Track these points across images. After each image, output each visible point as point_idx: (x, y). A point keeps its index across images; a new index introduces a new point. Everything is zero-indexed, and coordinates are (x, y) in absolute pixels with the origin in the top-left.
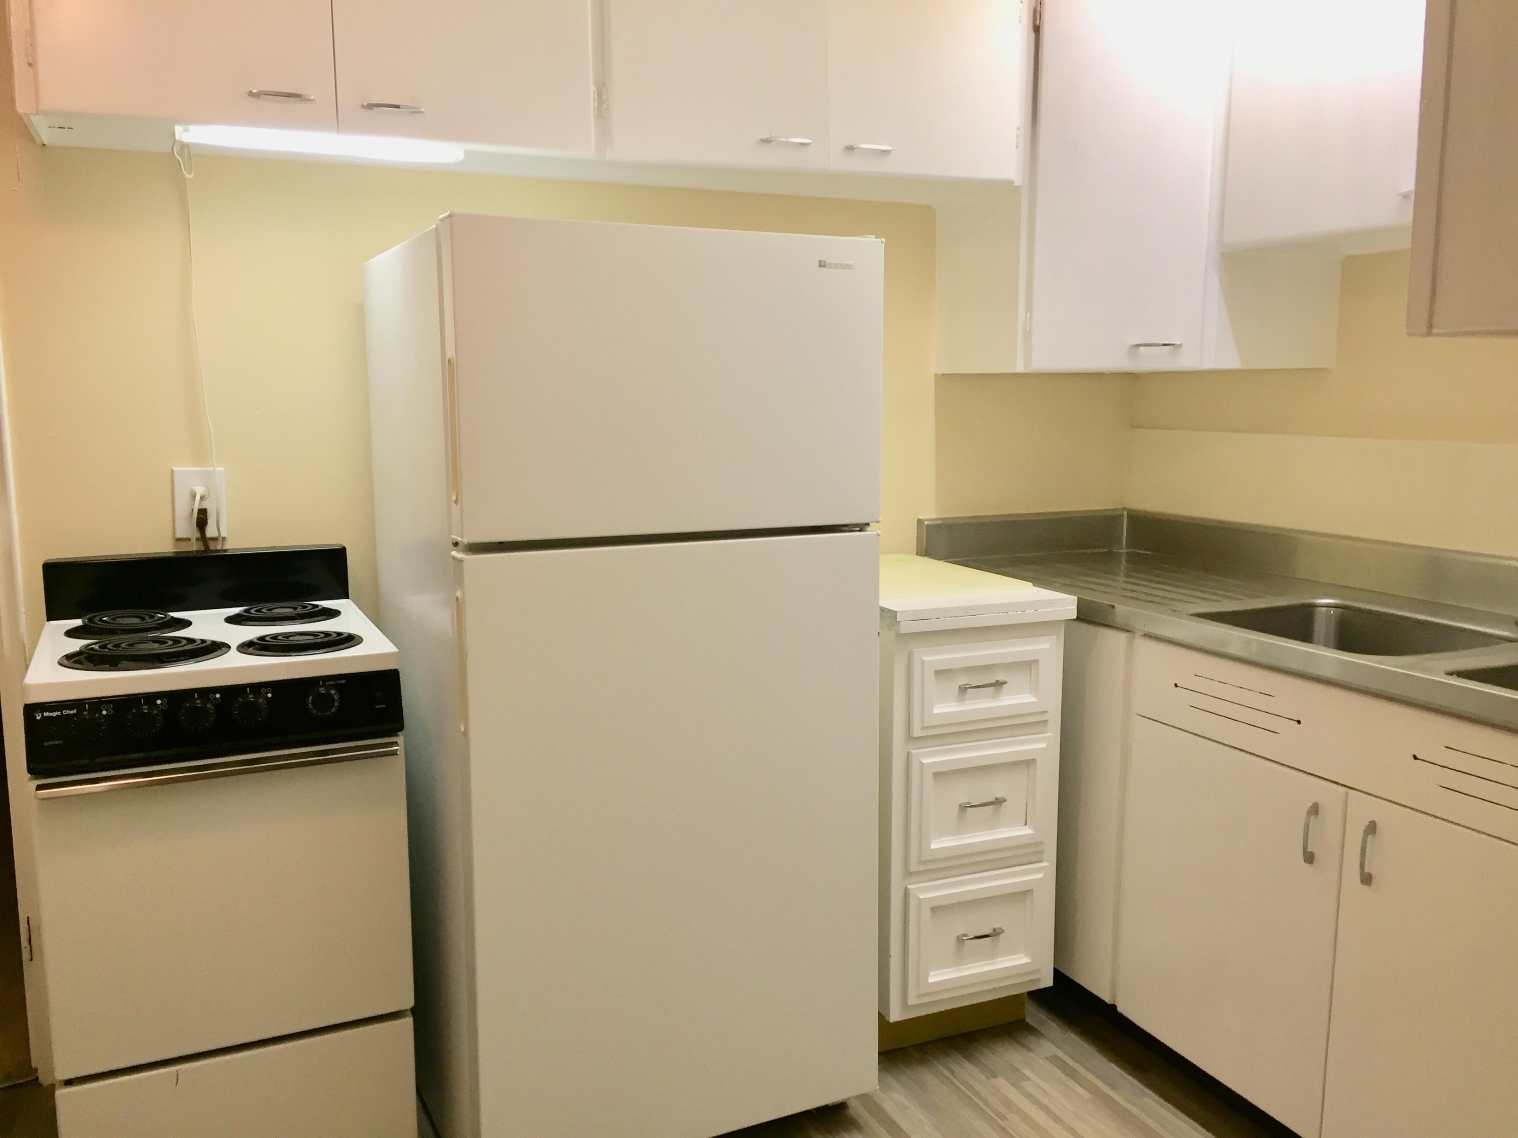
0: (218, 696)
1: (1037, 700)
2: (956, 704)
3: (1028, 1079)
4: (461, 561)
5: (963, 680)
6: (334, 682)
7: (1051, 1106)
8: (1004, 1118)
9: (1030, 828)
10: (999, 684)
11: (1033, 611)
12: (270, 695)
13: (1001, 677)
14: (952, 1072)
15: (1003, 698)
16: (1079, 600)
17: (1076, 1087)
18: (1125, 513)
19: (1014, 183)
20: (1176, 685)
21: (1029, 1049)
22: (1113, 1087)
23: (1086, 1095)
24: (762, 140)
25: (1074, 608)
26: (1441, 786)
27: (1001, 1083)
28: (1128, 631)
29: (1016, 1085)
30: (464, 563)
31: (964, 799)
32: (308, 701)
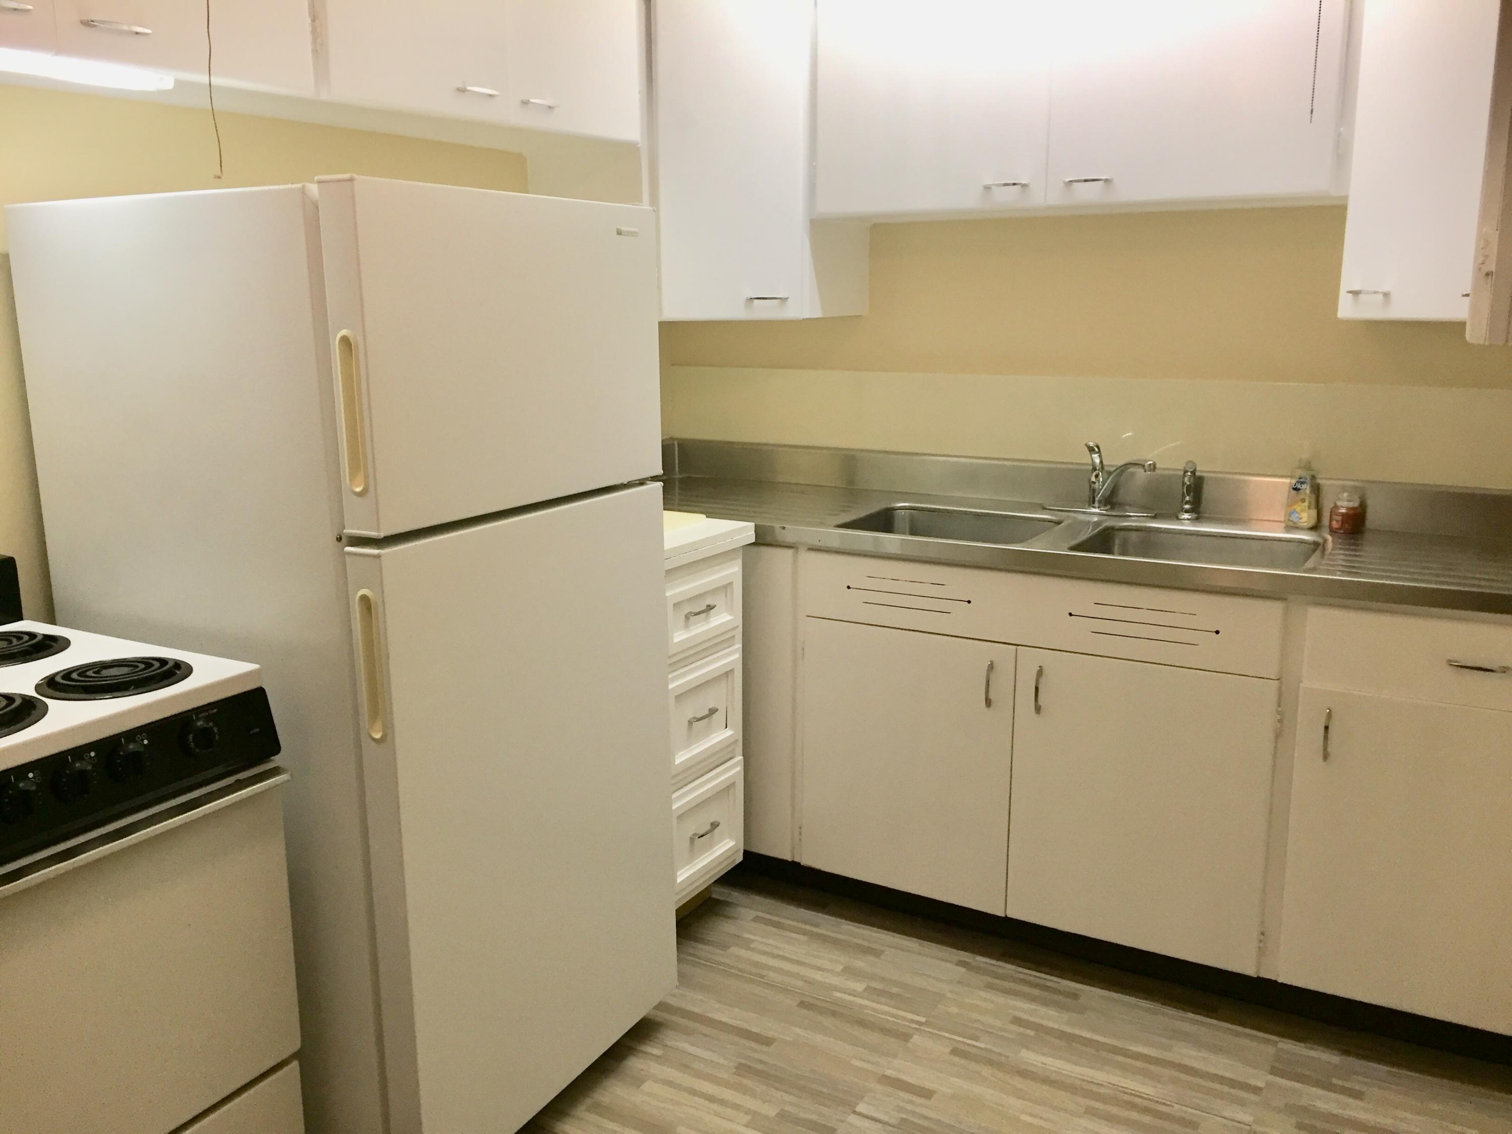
0: (93, 754)
1: (733, 617)
2: (683, 631)
3: (753, 941)
4: (378, 557)
5: (687, 609)
6: (207, 714)
7: (787, 955)
8: (763, 977)
9: (730, 729)
10: (710, 608)
11: (730, 540)
12: (146, 742)
13: (709, 601)
14: (693, 955)
15: (712, 619)
16: (756, 526)
17: (794, 935)
18: (676, 442)
19: (638, 144)
20: (849, 587)
21: (735, 918)
22: (816, 926)
23: (804, 938)
24: (458, 89)
25: (752, 533)
26: (1092, 632)
27: (734, 950)
28: (792, 547)
29: (748, 948)
30: (382, 558)
31: (690, 716)
32: (188, 740)
